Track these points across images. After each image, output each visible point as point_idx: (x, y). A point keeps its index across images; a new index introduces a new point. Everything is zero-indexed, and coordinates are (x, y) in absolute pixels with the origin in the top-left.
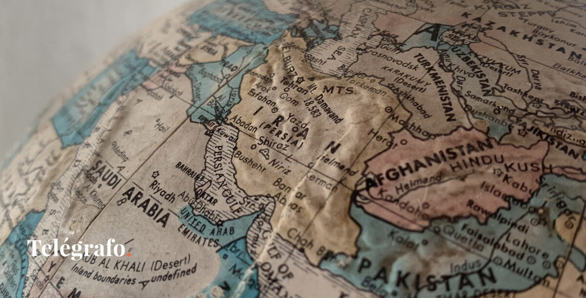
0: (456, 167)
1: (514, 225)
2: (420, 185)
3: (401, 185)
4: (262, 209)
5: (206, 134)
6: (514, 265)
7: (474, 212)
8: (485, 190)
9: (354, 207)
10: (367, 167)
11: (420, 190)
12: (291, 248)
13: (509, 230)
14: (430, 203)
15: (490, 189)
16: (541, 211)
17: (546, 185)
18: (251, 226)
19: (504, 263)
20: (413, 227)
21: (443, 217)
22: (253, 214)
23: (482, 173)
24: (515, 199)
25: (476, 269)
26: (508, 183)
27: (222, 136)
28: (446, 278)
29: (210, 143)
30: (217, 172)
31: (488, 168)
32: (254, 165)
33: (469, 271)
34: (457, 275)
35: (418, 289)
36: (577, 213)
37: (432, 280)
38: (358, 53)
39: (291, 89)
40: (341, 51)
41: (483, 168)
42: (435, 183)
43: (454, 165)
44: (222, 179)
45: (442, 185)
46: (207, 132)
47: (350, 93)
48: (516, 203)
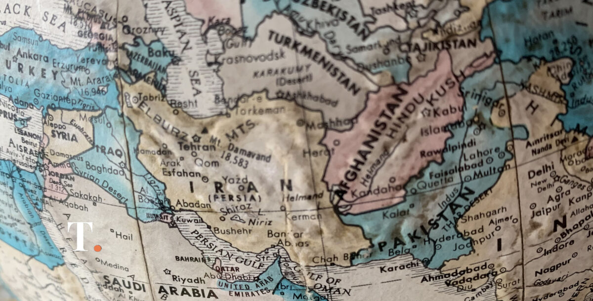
0: (392, 133)
1: (464, 145)
2: (376, 168)
3: (363, 178)
4: (278, 256)
5: (170, 227)
6: (480, 172)
7: (430, 158)
8: (426, 135)
9: (343, 217)
10: (327, 183)
11: (380, 172)
12: (325, 268)
13: (462, 152)
14: (394, 175)
15: (429, 131)
16: (476, 119)
17: (467, 92)
18: (281, 270)
19: (472, 177)
20: (396, 201)
21: (411, 178)
22: (274, 262)
23: (414, 123)
24: (452, 125)
25: (456, 195)
26: (439, 115)
27: (186, 222)
28: (441, 215)
29: (182, 232)
30: (216, 250)
31: (417, 115)
32: (239, 231)
33: (453, 199)
34: (447, 207)
35: (427, 234)
36: (502, 98)
37: (432, 222)
38: (214, 70)
39: (197, 151)
40: (195, 77)
41: (412, 117)
42: (386, 159)
43: (389, 132)
44: (224, 253)
45: (393, 157)
46: (169, 225)
47: (253, 127)
48: (454, 127)
